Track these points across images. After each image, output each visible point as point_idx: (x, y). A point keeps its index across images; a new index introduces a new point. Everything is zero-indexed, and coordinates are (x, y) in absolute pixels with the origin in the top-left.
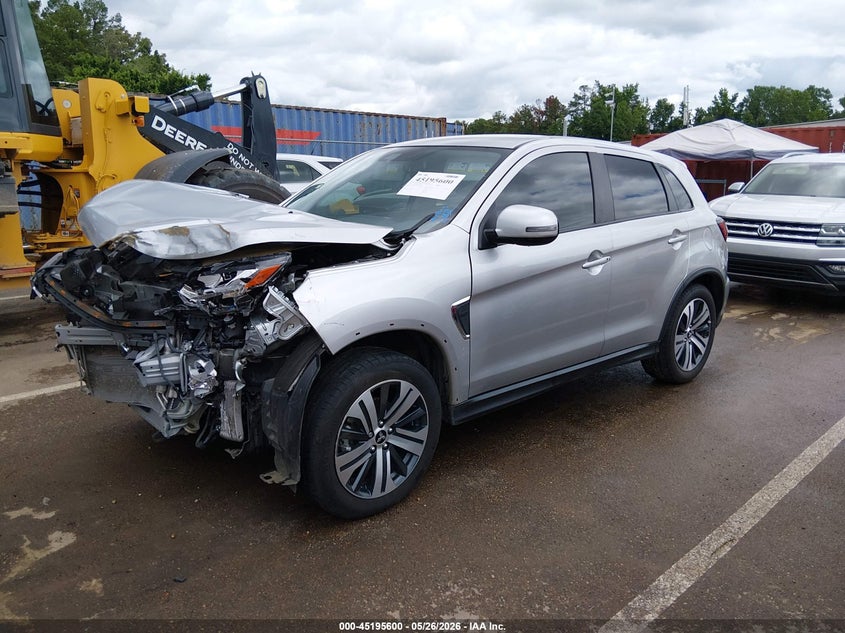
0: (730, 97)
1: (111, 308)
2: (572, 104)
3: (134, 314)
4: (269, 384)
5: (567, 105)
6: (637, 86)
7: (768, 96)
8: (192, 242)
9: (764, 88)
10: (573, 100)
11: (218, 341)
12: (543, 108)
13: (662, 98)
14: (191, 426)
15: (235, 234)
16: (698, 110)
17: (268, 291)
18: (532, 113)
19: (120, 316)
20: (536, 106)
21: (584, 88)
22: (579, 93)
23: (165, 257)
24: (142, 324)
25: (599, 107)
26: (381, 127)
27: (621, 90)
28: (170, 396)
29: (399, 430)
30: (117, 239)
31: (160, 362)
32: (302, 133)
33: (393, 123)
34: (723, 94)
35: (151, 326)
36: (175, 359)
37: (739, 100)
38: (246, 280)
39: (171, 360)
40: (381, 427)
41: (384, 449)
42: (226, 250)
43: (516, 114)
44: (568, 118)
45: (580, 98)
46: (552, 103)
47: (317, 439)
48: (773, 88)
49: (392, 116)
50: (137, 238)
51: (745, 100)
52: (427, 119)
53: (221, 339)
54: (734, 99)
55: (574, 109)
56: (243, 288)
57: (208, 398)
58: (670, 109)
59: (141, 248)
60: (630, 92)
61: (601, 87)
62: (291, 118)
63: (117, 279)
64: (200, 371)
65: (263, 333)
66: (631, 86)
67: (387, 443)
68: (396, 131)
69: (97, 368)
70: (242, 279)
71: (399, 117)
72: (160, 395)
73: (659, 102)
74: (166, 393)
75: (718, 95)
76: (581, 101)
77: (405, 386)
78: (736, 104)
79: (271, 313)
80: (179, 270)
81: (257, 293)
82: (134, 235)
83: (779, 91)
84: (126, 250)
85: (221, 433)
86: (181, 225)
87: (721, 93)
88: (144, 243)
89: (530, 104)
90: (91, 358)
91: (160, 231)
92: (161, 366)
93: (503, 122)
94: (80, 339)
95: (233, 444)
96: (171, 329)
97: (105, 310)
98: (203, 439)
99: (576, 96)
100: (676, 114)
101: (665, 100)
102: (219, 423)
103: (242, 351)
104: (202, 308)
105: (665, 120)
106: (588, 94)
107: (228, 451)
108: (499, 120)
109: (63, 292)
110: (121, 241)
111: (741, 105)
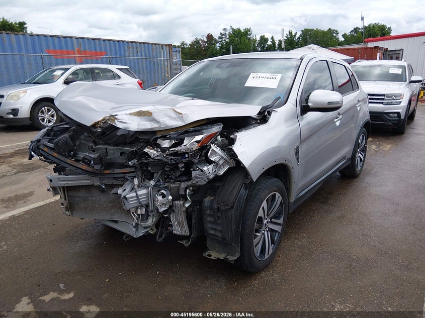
0: (294, 34)
1: (92, 162)
2: (220, 38)
3: (110, 165)
4: (207, 200)
5: (217, 38)
6: (250, 29)
7: (311, 33)
8: (154, 120)
9: (309, 30)
10: (220, 36)
11: (171, 178)
12: (206, 40)
13: (262, 35)
14: (152, 229)
15: (185, 114)
16: (279, 41)
17: (211, 147)
18: (200, 42)
19: (98, 167)
20: (202, 39)
21: (225, 29)
22: (223, 32)
23: (136, 130)
24: (117, 171)
25: (233, 40)
26: (139, 49)
27: (243, 31)
28: (139, 213)
29: (273, 220)
30: (103, 120)
31: (137, 193)
32: (96, 53)
33: (145, 47)
34: (290, 33)
35: (123, 172)
36: (144, 191)
37: (298, 35)
38: (197, 142)
39: (142, 192)
40: (266, 219)
41: (267, 231)
42: (180, 124)
43: (192, 43)
44: (218, 45)
45: (223, 35)
46: (210, 37)
47: (248, 231)
48: (313, 30)
49: (144, 43)
50: (116, 119)
51: (301, 36)
52: (162, 45)
53: (173, 177)
54: (296, 34)
55: (220, 40)
56: (196, 147)
57: (165, 212)
58: (266, 40)
59: (119, 125)
60: (247, 32)
61: (233, 29)
62: (90, 44)
63: (92, 144)
64: (163, 197)
65: (207, 172)
66: (247, 29)
67: (268, 228)
68: (147, 51)
69: (77, 199)
70: (196, 141)
71: (148, 44)
72: (133, 213)
73: (261, 37)
74: (136, 211)
75: (288, 33)
76: (224, 36)
77: (278, 195)
78: (296, 37)
79: (213, 160)
80: (143, 137)
81: (204, 148)
82: (113, 118)
83: (315, 31)
84: (108, 127)
85: (174, 232)
86: (144, 109)
87: (289, 32)
88: (121, 122)
89: (199, 38)
90: (71, 193)
91: (131, 114)
92: (137, 196)
93: (186, 47)
94: (67, 183)
95: (182, 237)
96: (139, 173)
97: (89, 165)
98: (161, 236)
99: (221, 33)
100: (269, 43)
101: (264, 36)
102: (171, 226)
103: (190, 183)
104: (165, 160)
105: (265, 46)
106: (227, 33)
107: (180, 242)
108: (183, 45)
109: (55, 154)
110: (105, 121)
111: (299, 38)
